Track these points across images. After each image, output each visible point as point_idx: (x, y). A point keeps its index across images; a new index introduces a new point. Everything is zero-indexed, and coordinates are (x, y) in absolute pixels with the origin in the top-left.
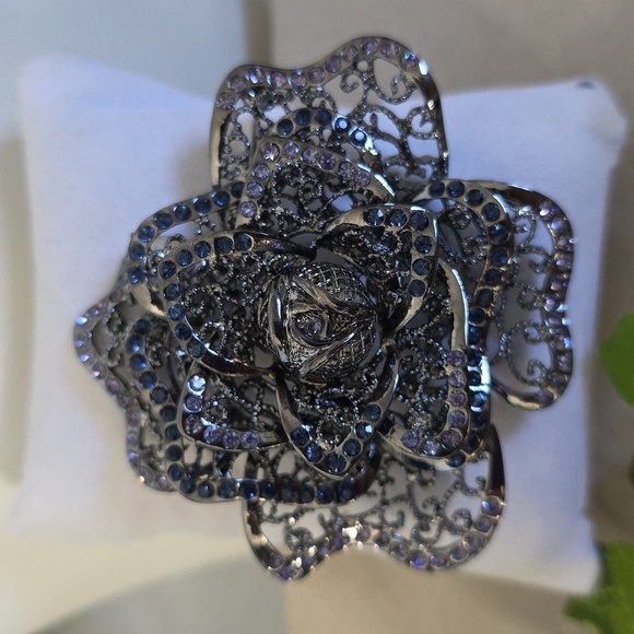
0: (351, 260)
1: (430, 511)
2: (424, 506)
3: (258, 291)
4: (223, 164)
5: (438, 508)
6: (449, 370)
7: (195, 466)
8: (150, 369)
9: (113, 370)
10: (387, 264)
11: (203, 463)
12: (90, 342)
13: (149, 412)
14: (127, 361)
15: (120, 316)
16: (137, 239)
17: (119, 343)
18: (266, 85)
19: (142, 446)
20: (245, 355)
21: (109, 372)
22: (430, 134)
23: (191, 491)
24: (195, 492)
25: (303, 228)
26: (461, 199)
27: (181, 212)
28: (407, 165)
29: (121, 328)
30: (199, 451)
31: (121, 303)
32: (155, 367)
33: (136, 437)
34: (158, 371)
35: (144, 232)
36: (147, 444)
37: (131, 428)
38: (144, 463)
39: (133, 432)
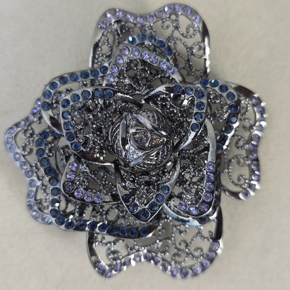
1: (183, 246)
2: (180, 244)
3: (111, 121)
5: (187, 246)
7: (64, 211)
8: (47, 157)
9: (24, 156)
10: (179, 115)
11: (68, 210)
12: (14, 141)
13: (42, 180)
14: (35, 152)
15: (32, 129)
16: (48, 88)
17: (29, 143)
18: (124, 19)
19: (35, 199)
20: (101, 154)
21: (22, 157)
22: (202, 56)
23: (62, 224)
24: (64, 225)
25: (137, 92)
26: (217, 89)
27: (73, 77)
28: (189, 70)
29: (32, 135)
30: (67, 204)
31: (33, 122)
32: (49, 156)
33: (33, 194)
34: (50, 158)
35: (53, 85)
36: (38, 198)
37: (30, 189)
38: (36, 208)
39: (32, 191)
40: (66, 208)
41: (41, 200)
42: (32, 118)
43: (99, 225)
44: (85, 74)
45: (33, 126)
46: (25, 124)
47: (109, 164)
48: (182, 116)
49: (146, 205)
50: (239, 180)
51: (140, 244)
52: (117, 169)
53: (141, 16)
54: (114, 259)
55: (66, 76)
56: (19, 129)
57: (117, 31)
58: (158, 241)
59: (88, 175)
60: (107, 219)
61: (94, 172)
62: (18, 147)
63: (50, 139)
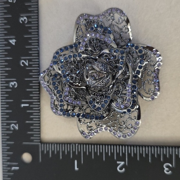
0: (106, 61)
1: (122, 124)
4: (77, 37)
5: (124, 123)
6: (127, 88)
7: (67, 109)
8: (57, 86)
9: (48, 86)
10: (114, 63)
11: (68, 109)
12: (43, 79)
13: (56, 96)
14: (51, 84)
15: (51, 73)
16: (55, 54)
17: (50, 80)
18: (88, 19)
19: (54, 104)
20: (79, 83)
21: (47, 86)
22: (127, 32)
23: (65, 115)
24: (66, 115)
25: (95, 53)
26: (134, 48)
27: (66, 48)
28: (121, 39)
29: (51, 76)
30: (68, 106)
31: (51, 70)
32: (58, 85)
33: (53, 102)
34: (59, 86)
35: (57, 53)
36: (55, 104)
37: (52, 100)
38: (54, 108)
39: (52, 101)
40: (68, 108)
41: (56, 105)
42: (50, 68)
43: (81, 115)
44: (71, 47)
45: (51, 72)
46: (48, 72)
47: (84, 87)
48: (115, 63)
49: (100, 105)
50: (149, 91)
51: (102, 123)
52: (87, 89)
53: (96, 16)
54: (91, 130)
55: (63, 48)
56: (45, 74)
57: (85, 24)
58: (111, 122)
59: (74, 93)
60: (85, 112)
61: (77, 91)
62: (45, 82)
63: (58, 77)
